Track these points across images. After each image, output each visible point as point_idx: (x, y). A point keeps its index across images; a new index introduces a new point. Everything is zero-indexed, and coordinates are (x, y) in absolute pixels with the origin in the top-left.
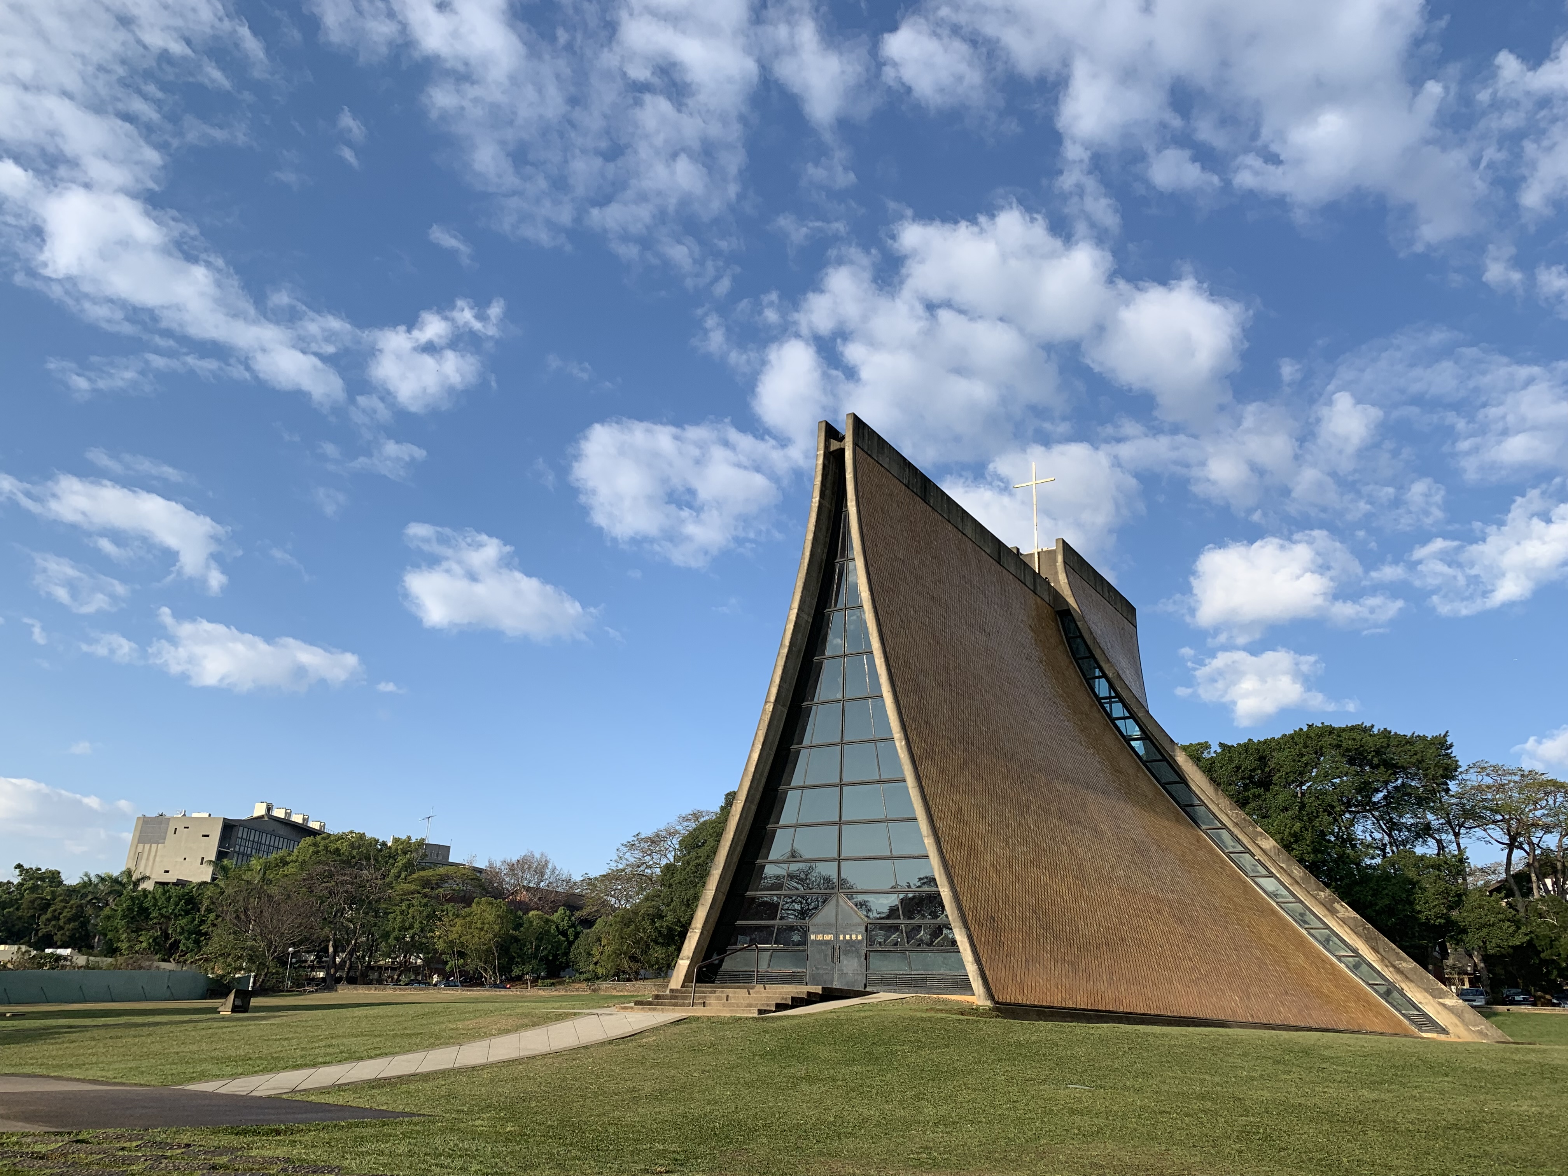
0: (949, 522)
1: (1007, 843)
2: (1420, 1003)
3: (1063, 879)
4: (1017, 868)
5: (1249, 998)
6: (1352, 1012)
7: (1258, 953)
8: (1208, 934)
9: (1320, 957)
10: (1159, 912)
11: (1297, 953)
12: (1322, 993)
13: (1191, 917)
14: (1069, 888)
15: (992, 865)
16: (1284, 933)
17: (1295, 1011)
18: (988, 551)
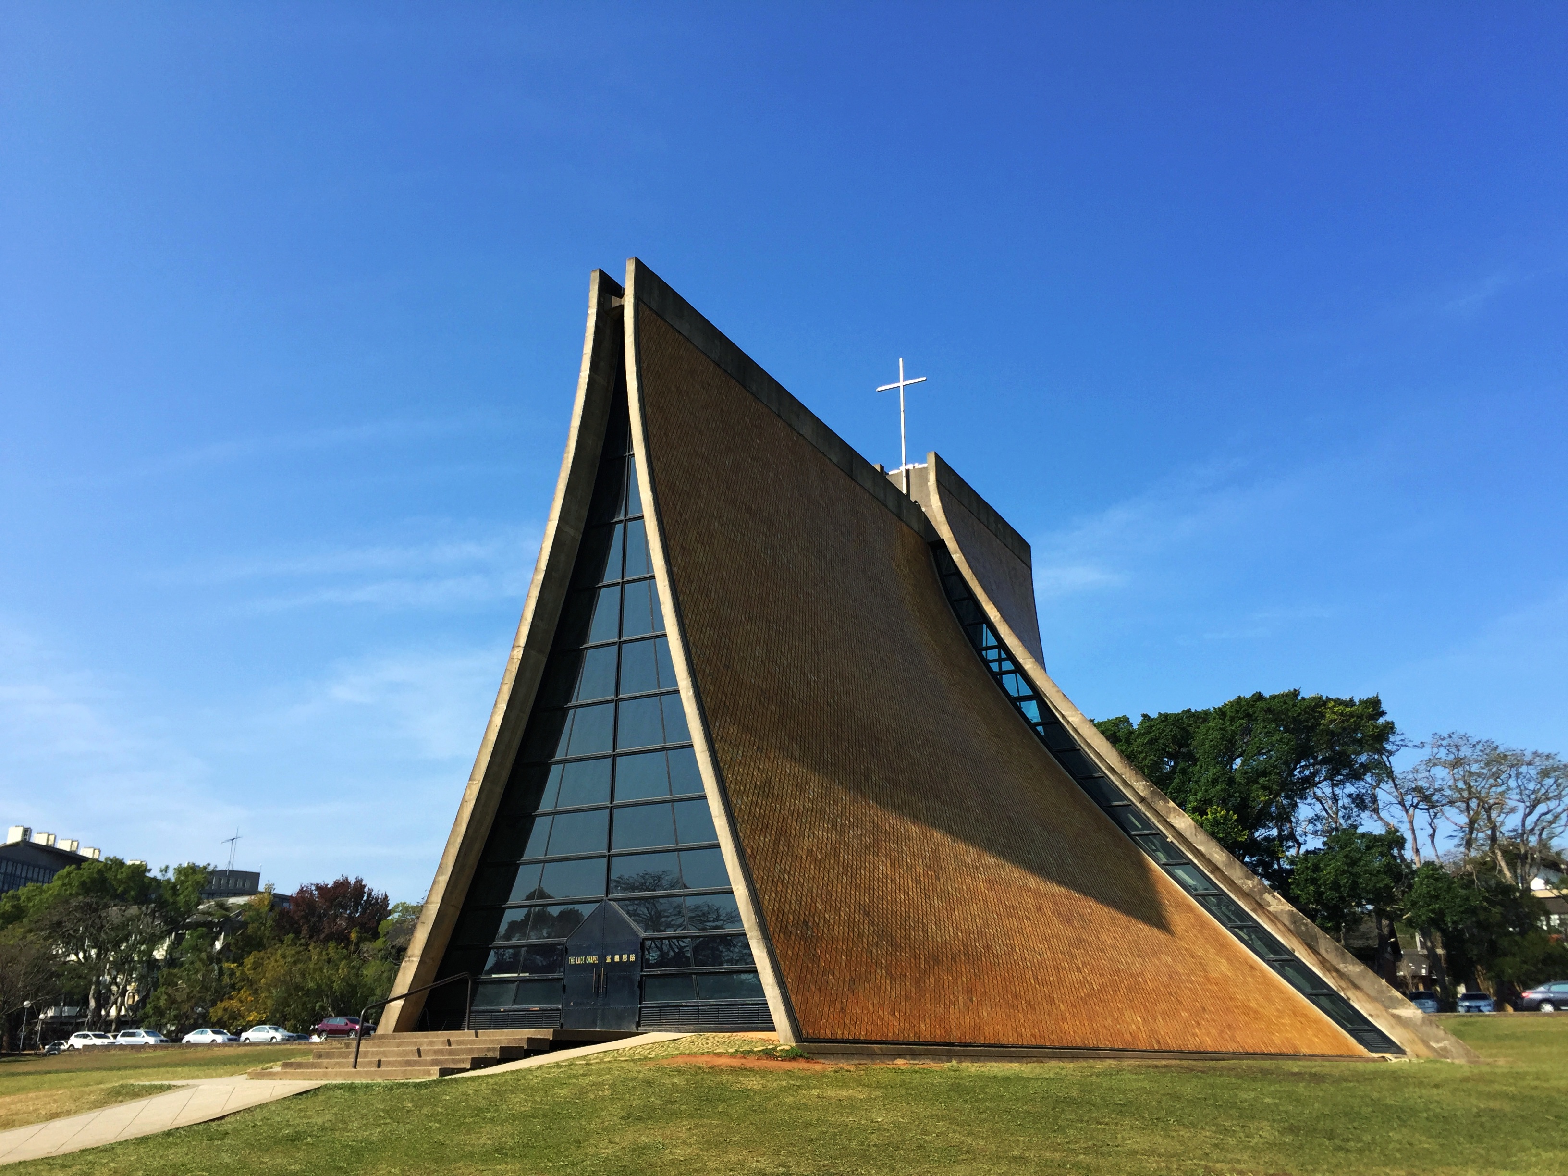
0: (779, 416)
1: (834, 825)
2: (1370, 1015)
3: (910, 868)
4: (844, 856)
5: (1154, 1018)
6: (1287, 1031)
7: (1169, 959)
8: (1104, 936)
9: (1247, 963)
10: (1039, 910)
11: (1218, 958)
12: (1250, 1008)
13: (1082, 916)
14: (917, 882)
15: (810, 853)
16: (1202, 934)
17: (1214, 1032)
18: (835, 460)
